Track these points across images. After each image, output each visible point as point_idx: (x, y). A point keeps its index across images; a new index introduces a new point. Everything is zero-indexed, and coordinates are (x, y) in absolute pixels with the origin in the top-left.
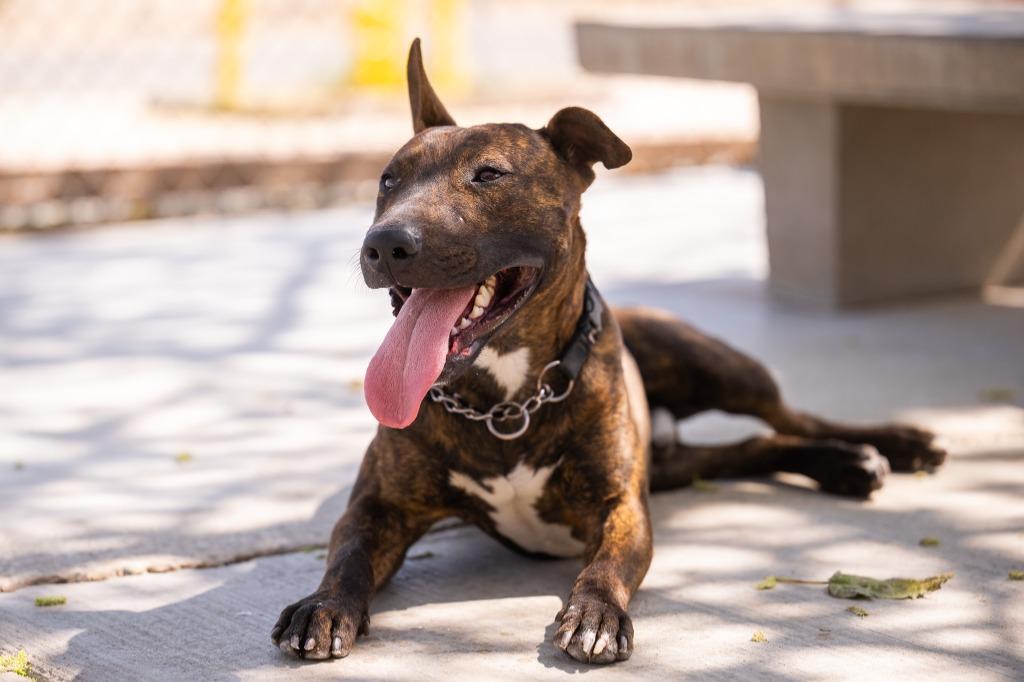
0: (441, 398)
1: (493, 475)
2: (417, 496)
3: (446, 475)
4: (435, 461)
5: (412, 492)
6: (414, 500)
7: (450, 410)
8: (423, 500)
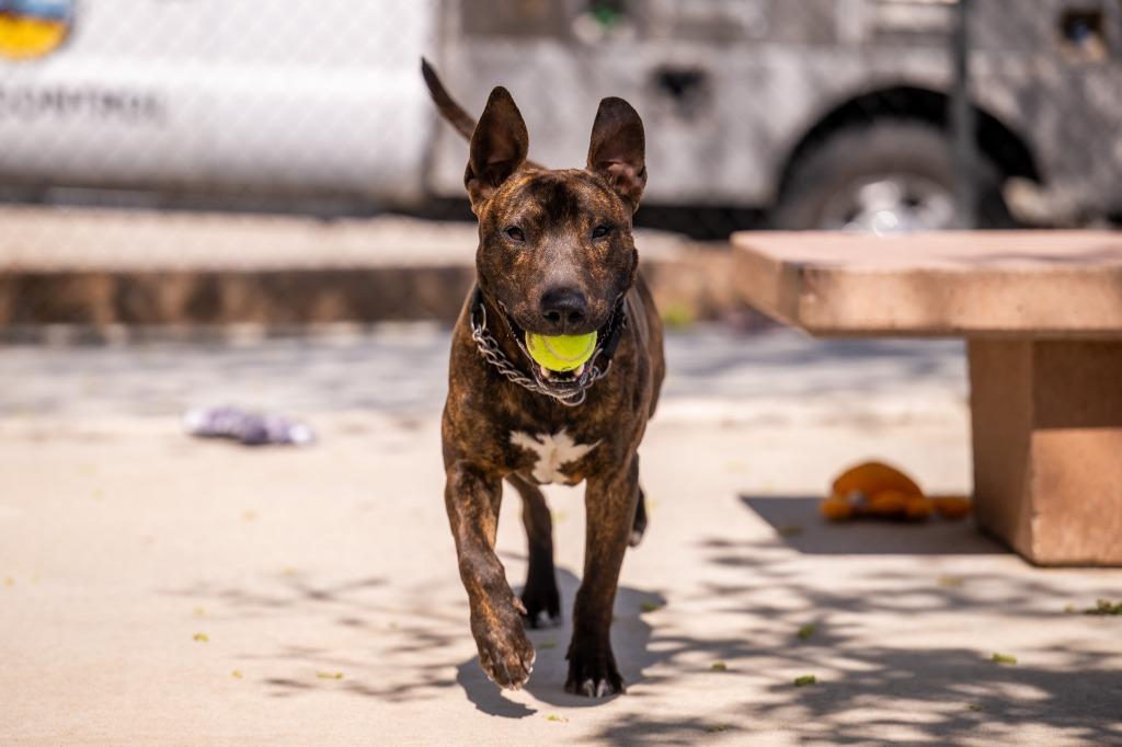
0: (504, 372)
1: (543, 432)
2: (487, 455)
3: (508, 435)
4: (500, 426)
5: (483, 452)
6: (485, 458)
7: (511, 380)
8: (491, 458)
